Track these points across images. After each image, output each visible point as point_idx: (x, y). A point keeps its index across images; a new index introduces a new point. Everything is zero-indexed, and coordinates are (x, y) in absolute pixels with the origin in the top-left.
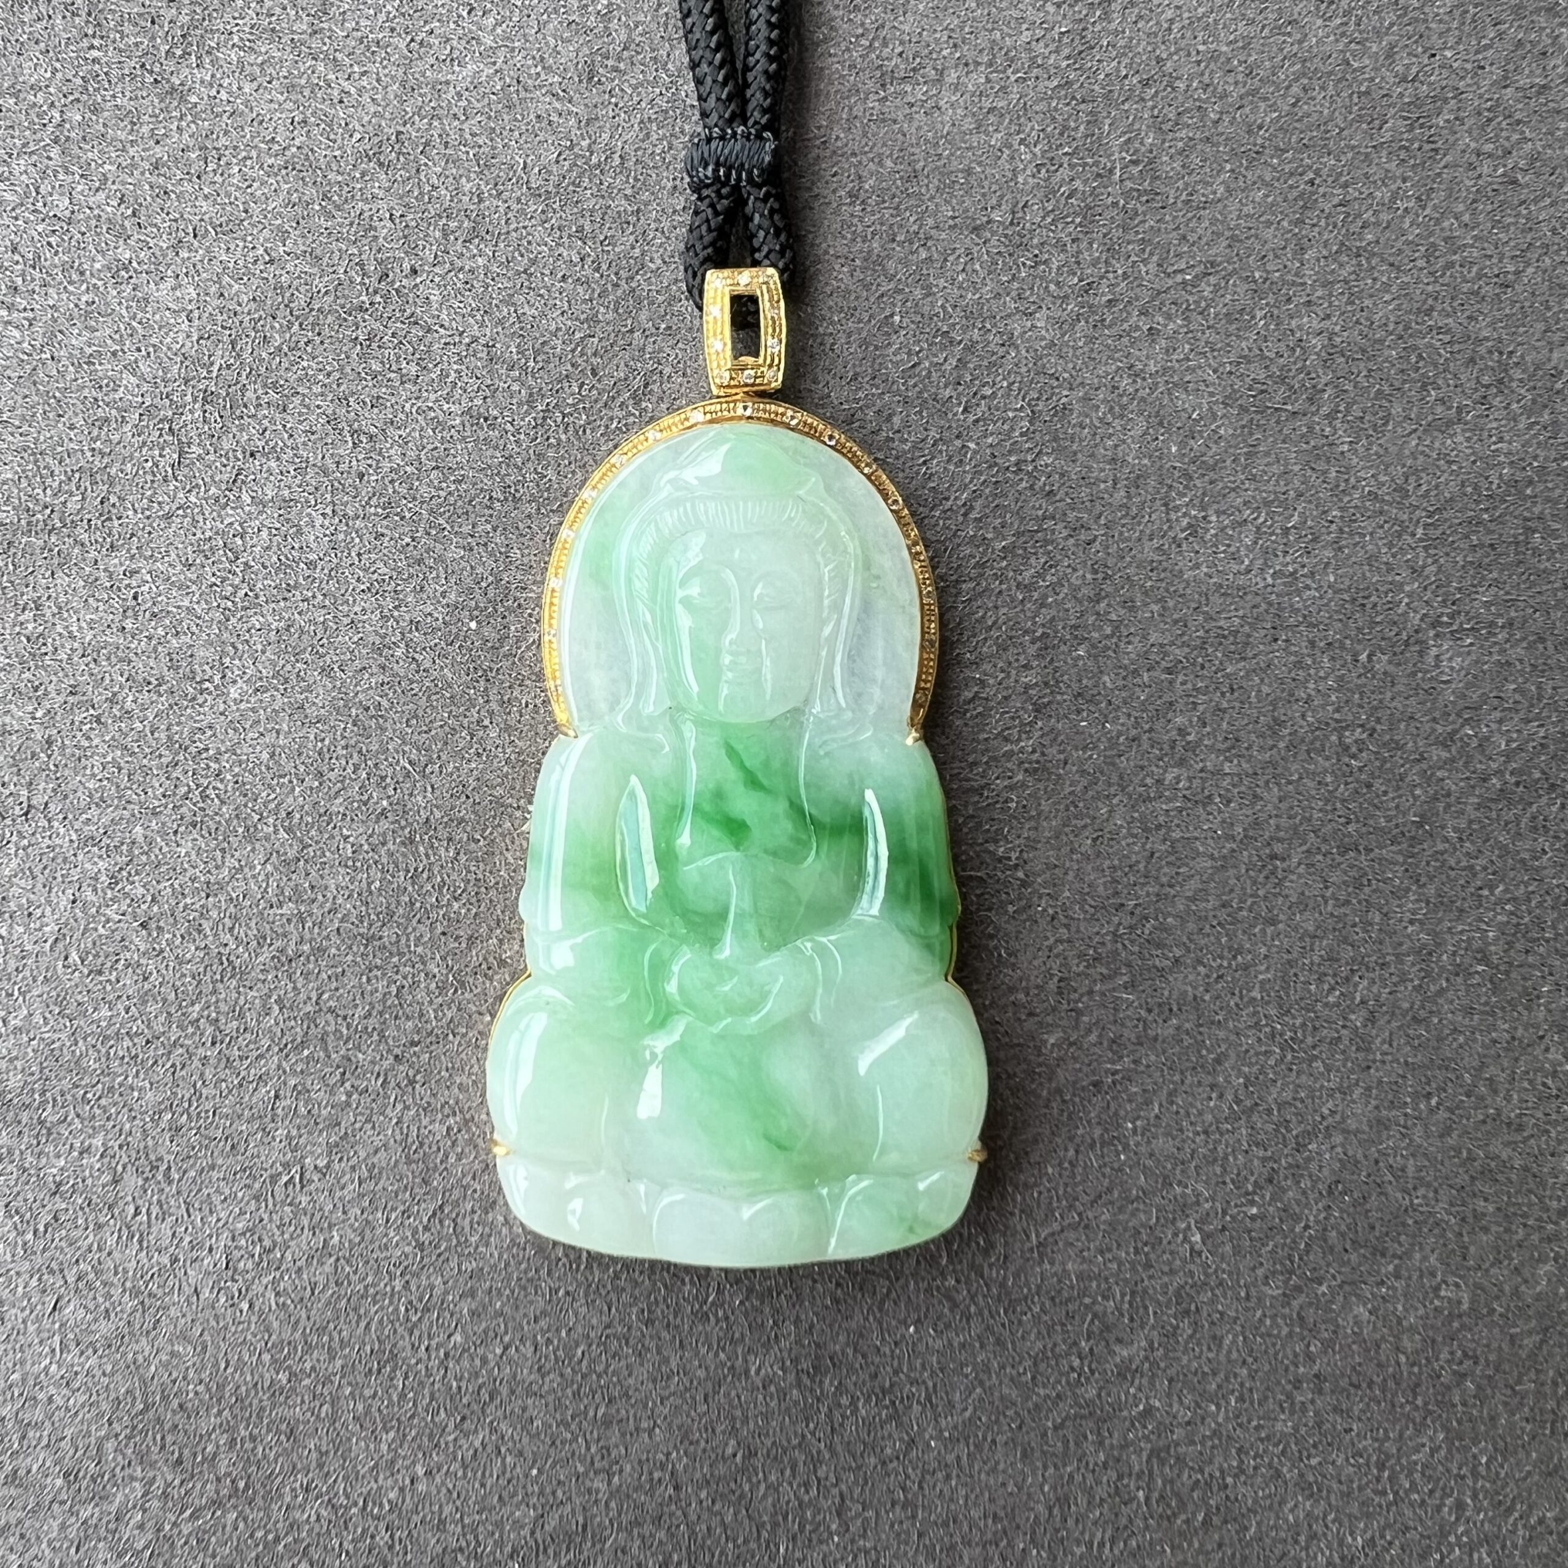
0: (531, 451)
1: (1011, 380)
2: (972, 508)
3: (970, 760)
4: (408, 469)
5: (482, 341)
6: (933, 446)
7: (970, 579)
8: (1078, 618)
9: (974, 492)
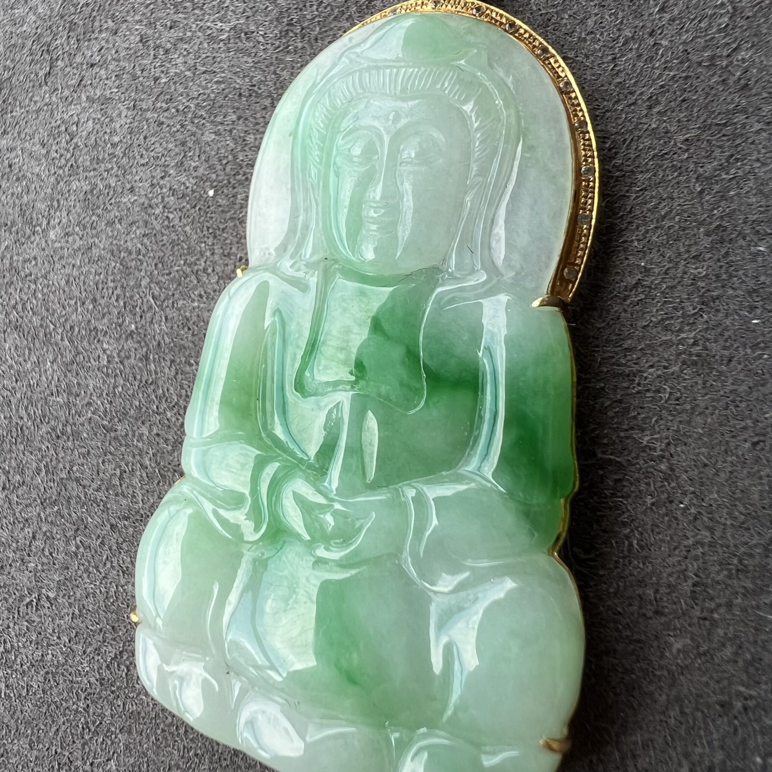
0: (274, 57)
2: (658, 103)
3: (625, 346)
4: (187, 73)
6: (623, 45)
7: (648, 171)
8: (762, 213)
9: (662, 87)
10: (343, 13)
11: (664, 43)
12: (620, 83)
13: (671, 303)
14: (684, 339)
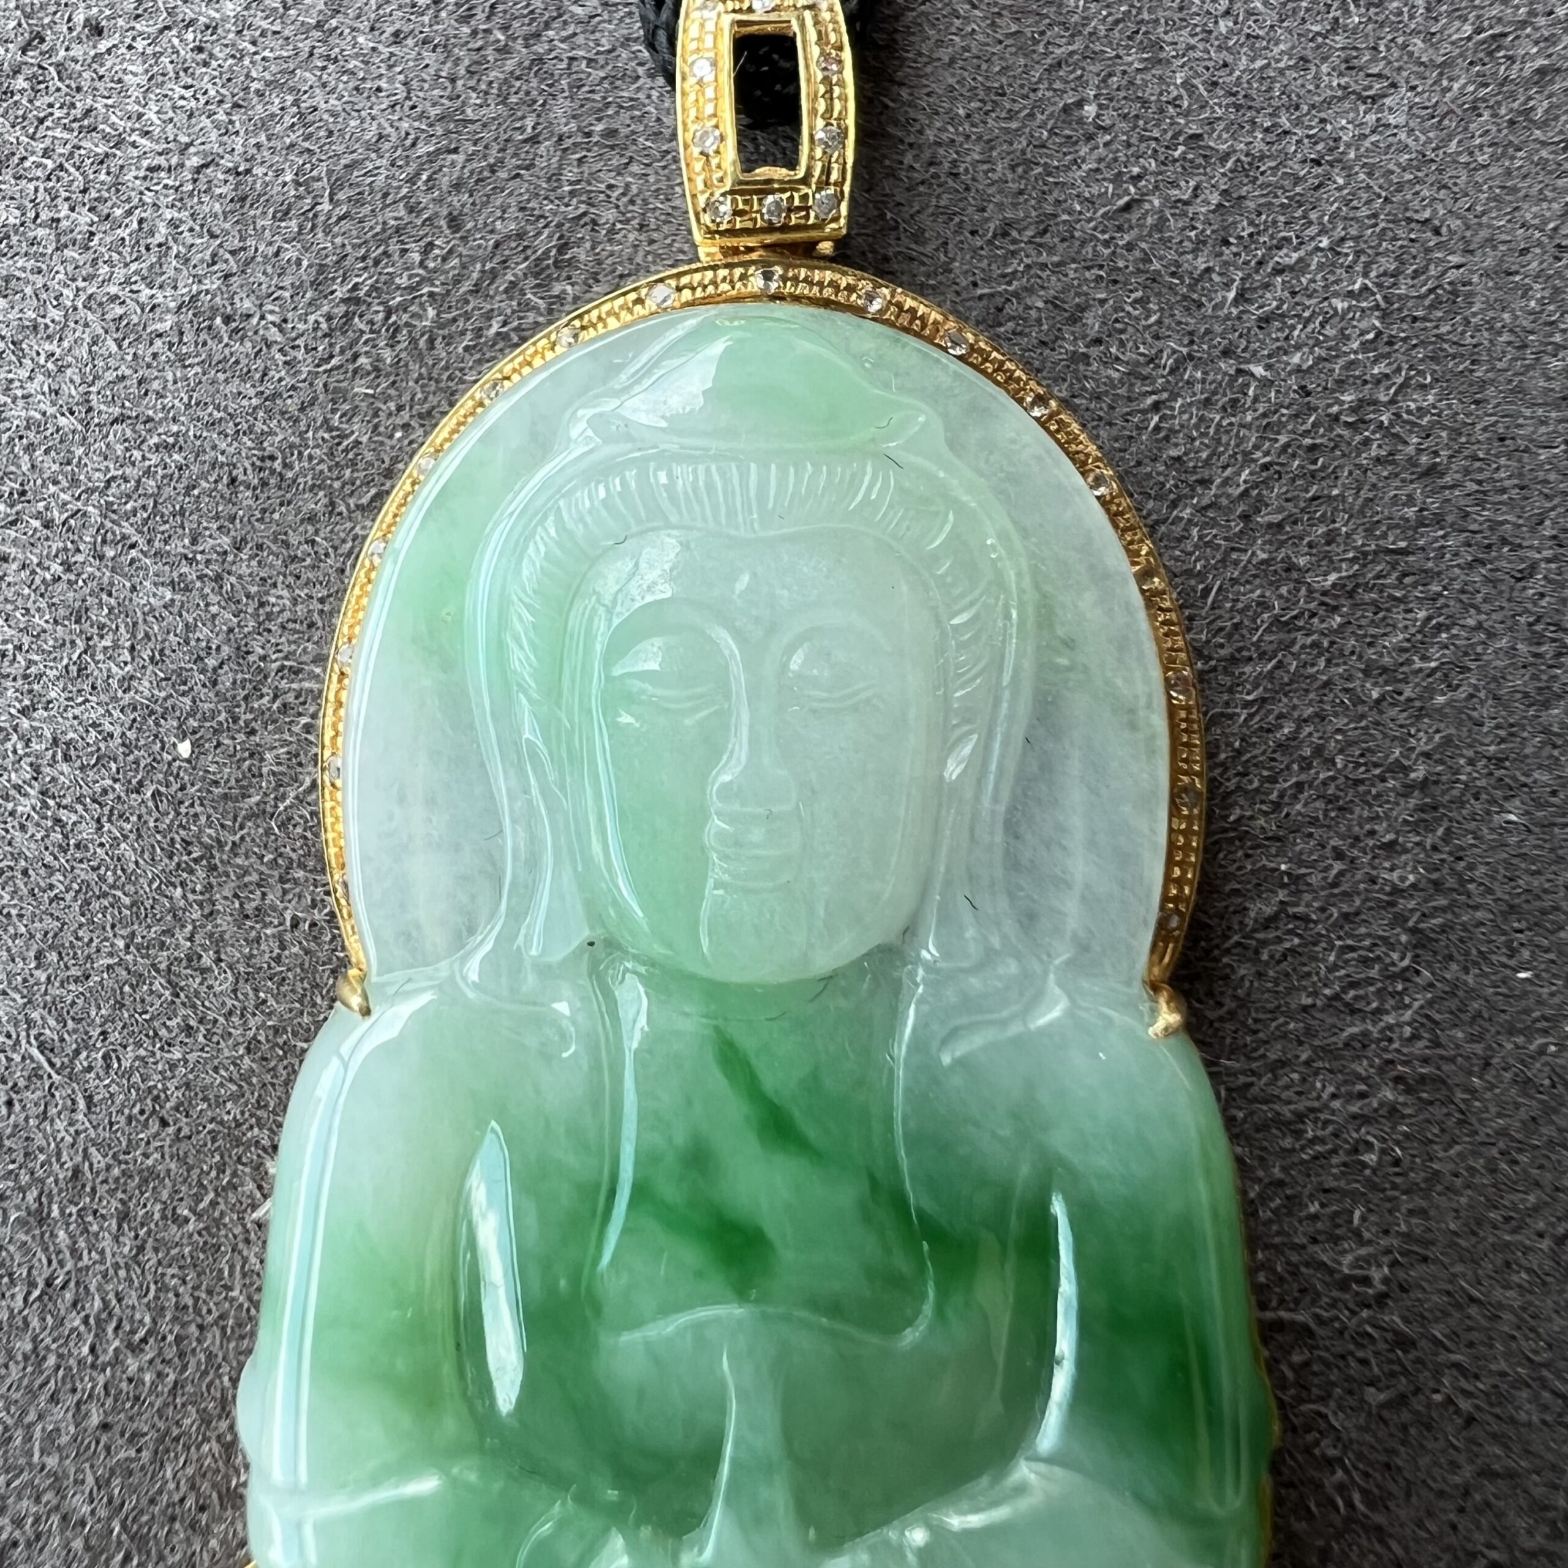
0: (319, 383)
1: (1339, 233)
2: (1260, 504)
4: (62, 421)
5: (227, 163)
6: (1172, 371)
7: (1262, 655)
8: (1503, 741)
9: (1266, 467)
10: (494, 275)
11: (1258, 370)
12: (1178, 459)
13: (1352, 949)
14: (1390, 1027)
